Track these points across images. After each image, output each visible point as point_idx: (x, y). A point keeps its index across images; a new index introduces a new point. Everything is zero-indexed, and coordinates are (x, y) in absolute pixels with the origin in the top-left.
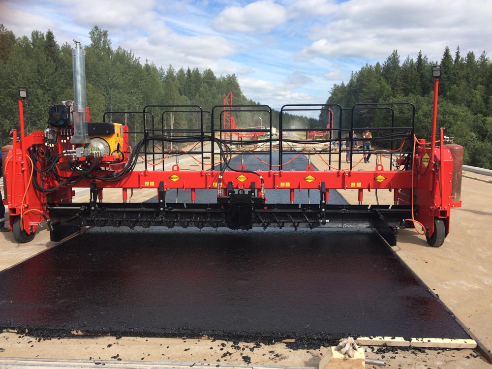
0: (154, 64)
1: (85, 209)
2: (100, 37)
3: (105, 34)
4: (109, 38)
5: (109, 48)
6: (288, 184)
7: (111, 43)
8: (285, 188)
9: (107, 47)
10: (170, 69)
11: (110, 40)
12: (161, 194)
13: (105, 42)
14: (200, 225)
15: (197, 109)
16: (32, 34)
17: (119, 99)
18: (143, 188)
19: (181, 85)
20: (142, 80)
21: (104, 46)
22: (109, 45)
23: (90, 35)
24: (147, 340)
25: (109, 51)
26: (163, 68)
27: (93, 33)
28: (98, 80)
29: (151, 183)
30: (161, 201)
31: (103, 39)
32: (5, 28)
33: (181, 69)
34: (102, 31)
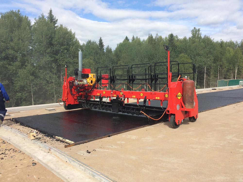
2: (196, 32)
3: (199, 30)
4: (200, 32)
5: (200, 36)
9: (199, 36)
13: (198, 34)
16: (169, 36)
17: (200, 61)
21: (198, 36)
22: (200, 35)
23: (191, 32)
25: (200, 38)
27: (193, 31)
31: (197, 33)
32: (158, 35)
34: (197, 29)
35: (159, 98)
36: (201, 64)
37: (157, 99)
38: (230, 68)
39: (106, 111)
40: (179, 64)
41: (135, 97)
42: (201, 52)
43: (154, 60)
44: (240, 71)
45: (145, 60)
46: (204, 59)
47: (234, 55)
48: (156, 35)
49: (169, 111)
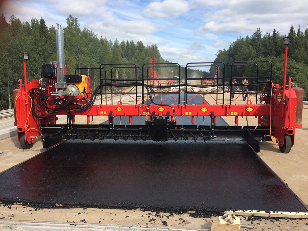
0: (106, 39)
1: (64, 128)
2: (73, 22)
3: (76, 20)
4: (78, 23)
5: (78, 29)
6: (190, 113)
7: (80, 26)
8: (188, 115)
9: (77, 28)
10: (116, 41)
11: (79, 24)
12: (111, 119)
13: (76, 25)
14: (135, 138)
15: (133, 66)
18: (99, 115)
19: (123, 51)
20: (98, 48)
21: (75, 27)
22: (78, 27)
23: (67, 21)
24: (102, 210)
25: (78, 30)
26: (111, 40)
27: (69, 19)
28: (71, 49)
29: (104, 112)
30: (111, 123)
31: (74, 23)
33: (123, 41)
34: (74, 18)
42: (85, 49)
43: (18, 54)
46: (89, 59)
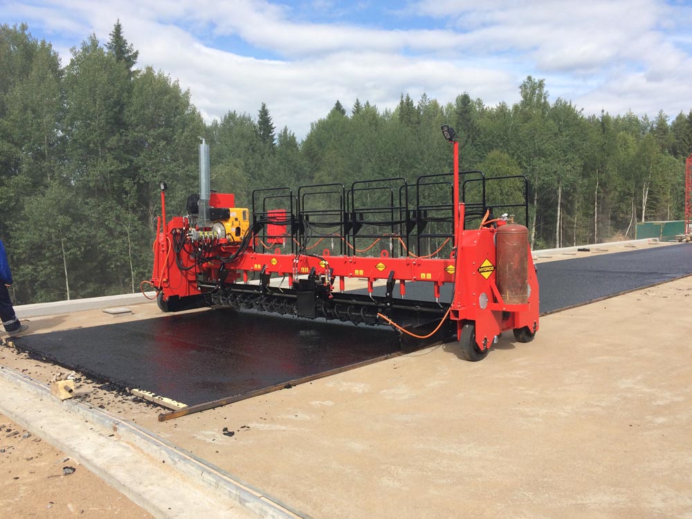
0: (632, 113)
2: (534, 89)
3: (541, 85)
4: (545, 89)
5: (545, 102)
7: (548, 95)
9: (543, 101)
10: (660, 116)
11: (547, 92)
13: (540, 96)
16: (457, 100)
17: (546, 170)
21: (539, 100)
22: (545, 98)
23: (521, 90)
25: (545, 105)
27: (525, 85)
31: (537, 92)
32: (428, 98)
34: (536, 81)
35: (430, 275)
36: (547, 179)
37: (424, 278)
38: (629, 189)
39: (279, 315)
40: (484, 179)
41: (361, 272)
42: (548, 146)
43: (416, 168)
44: (655, 199)
45: (391, 168)
46: (557, 167)
47: (638, 155)
48: (421, 99)
49: (458, 311)
